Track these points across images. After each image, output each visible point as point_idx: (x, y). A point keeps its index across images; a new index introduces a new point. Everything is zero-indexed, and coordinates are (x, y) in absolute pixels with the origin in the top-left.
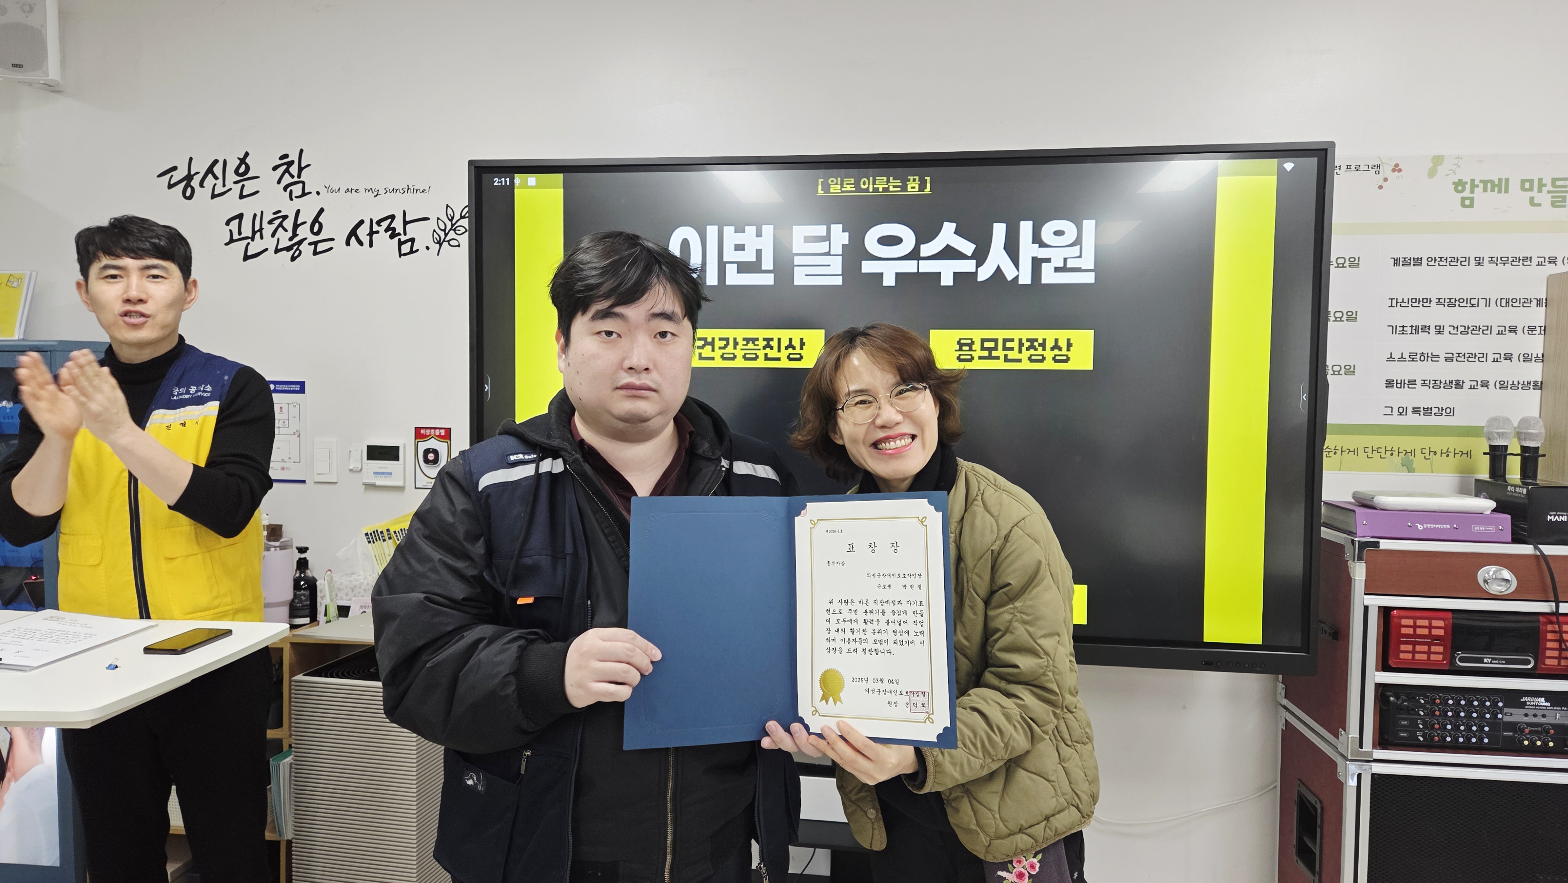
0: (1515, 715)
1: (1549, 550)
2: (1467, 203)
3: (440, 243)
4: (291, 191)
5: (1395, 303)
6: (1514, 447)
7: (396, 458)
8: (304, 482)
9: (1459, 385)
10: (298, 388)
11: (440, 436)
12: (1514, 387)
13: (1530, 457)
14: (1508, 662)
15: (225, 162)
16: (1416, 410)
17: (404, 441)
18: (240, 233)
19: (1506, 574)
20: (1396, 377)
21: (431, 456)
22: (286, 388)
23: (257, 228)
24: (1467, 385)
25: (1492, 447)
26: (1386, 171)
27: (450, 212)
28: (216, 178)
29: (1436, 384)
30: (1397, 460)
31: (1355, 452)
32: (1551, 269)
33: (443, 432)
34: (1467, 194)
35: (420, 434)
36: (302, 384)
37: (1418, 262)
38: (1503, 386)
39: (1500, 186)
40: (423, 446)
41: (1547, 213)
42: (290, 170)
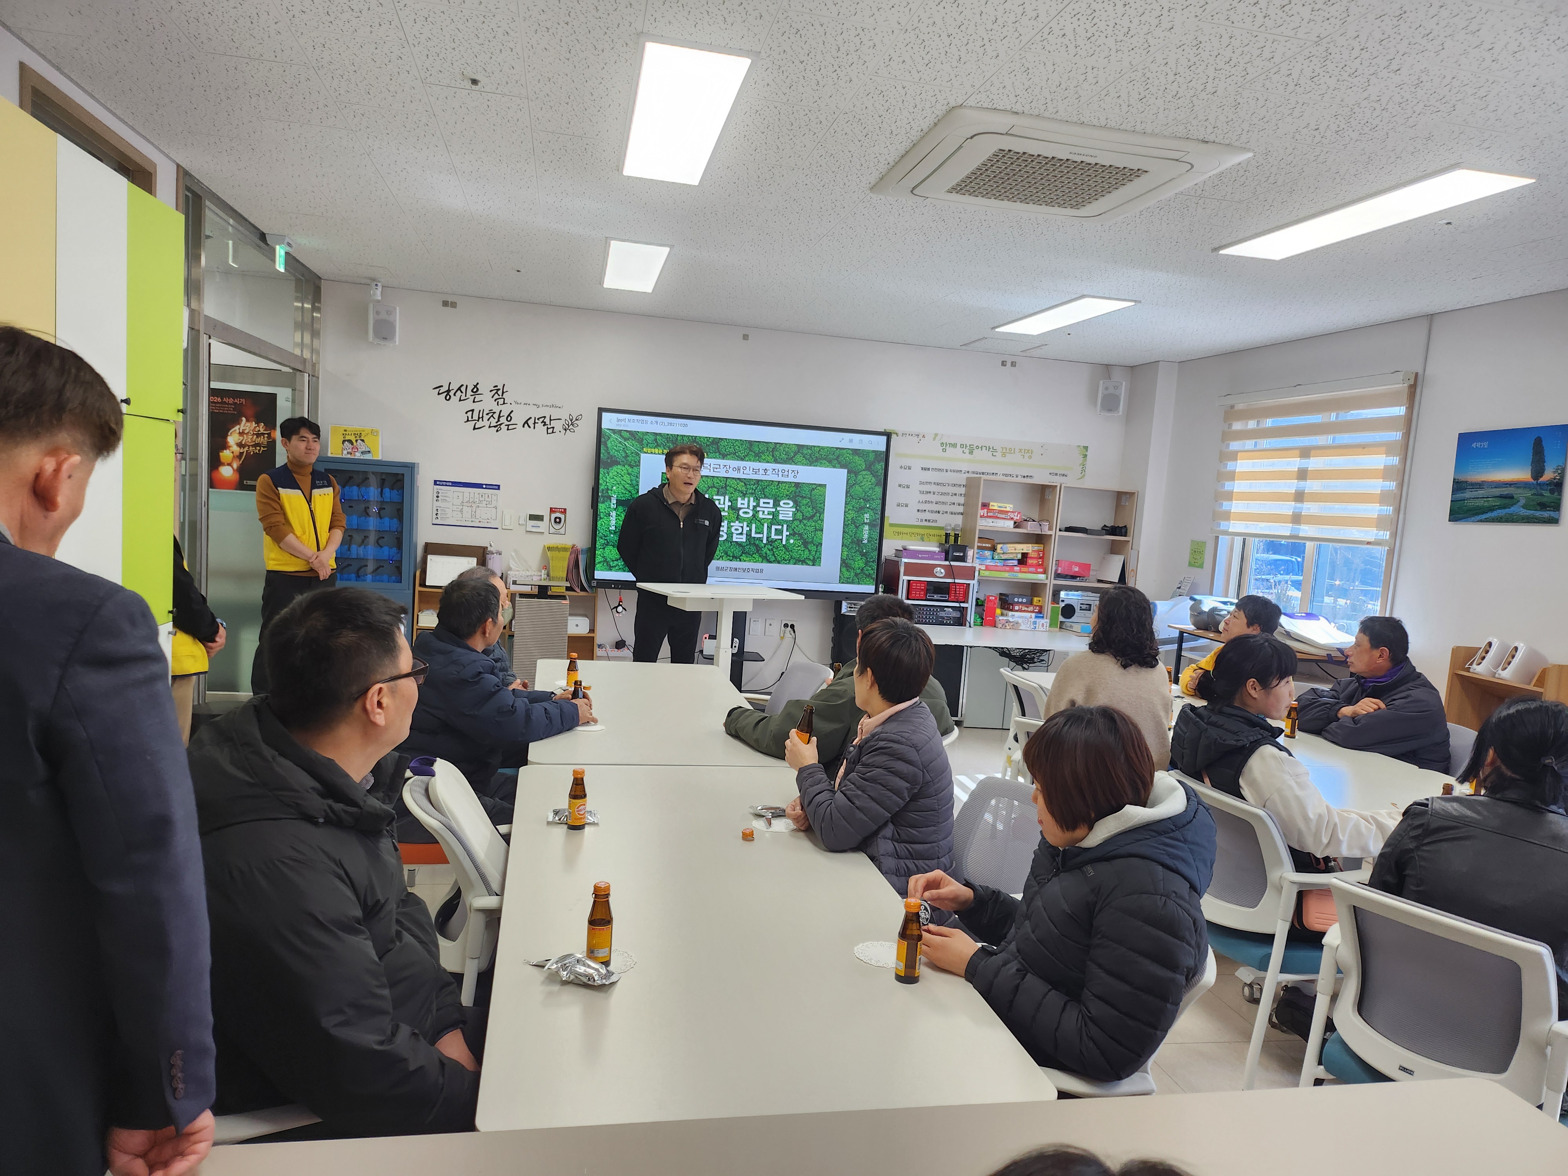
0: (942, 614)
1: (953, 563)
2: (944, 450)
3: (565, 430)
4: (498, 402)
5: (922, 483)
6: (952, 534)
7: (543, 520)
8: (497, 528)
9: (939, 512)
10: (497, 487)
11: (561, 512)
12: (955, 514)
13: (956, 536)
14: (941, 597)
15: (467, 386)
16: (926, 520)
17: (546, 513)
18: (472, 418)
19: (943, 571)
20: (920, 509)
21: (558, 520)
22: (491, 487)
23: (481, 416)
24: (941, 513)
25: (946, 533)
26: (921, 437)
27: (571, 417)
28: (462, 392)
29: (932, 512)
30: (919, 537)
31: (907, 534)
32: (967, 475)
33: (563, 510)
34: (944, 447)
35: (552, 510)
36: (499, 486)
37: (929, 469)
38: (952, 513)
39: (954, 445)
40: (554, 516)
41: (967, 456)
42: (498, 392)
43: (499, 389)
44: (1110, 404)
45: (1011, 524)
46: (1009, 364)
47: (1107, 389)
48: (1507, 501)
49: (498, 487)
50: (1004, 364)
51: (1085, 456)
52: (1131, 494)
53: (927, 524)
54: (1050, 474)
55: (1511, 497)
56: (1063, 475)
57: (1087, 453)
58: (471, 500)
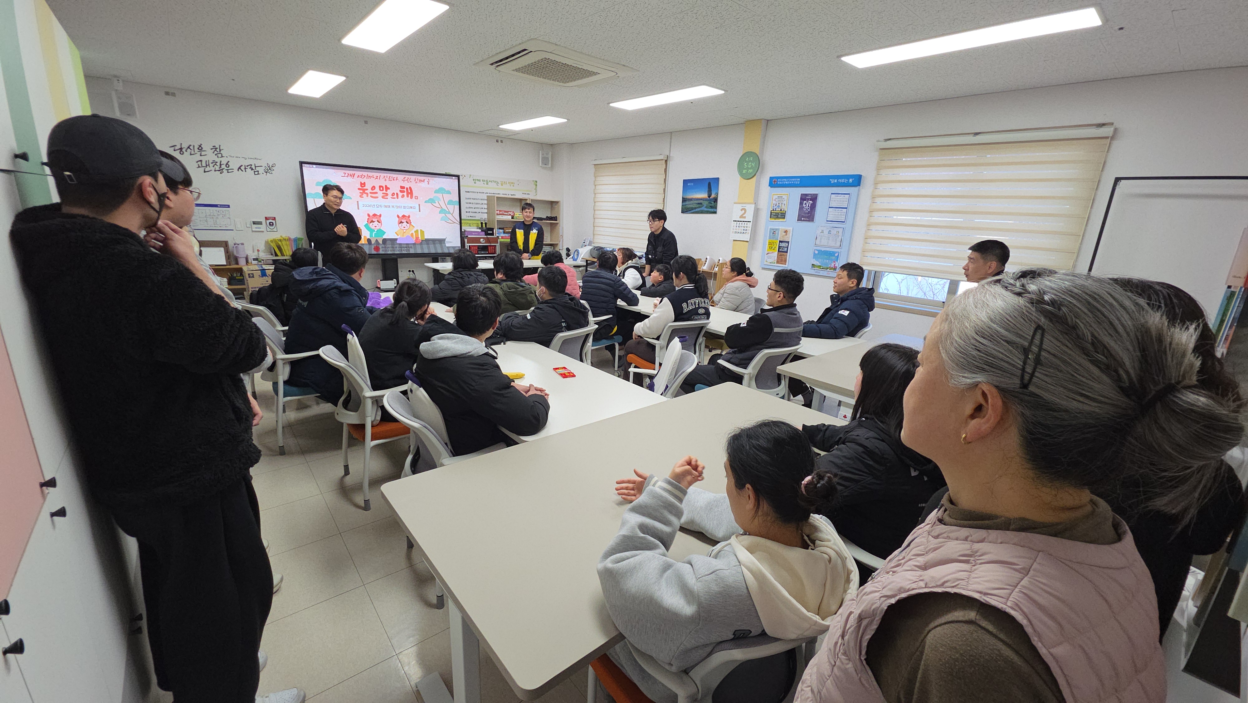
1: (488, 236)
3: (266, 172)
4: (218, 156)
5: (466, 199)
6: (483, 222)
7: (262, 224)
8: (231, 230)
9: (476, 213)
10: (227, 206)
11: (273, 219)
12: (483, 213)
13: (486, 224)
14: (484, 252)
17: (262, 220)
18: (201, 165)
19: (483, 240)
20: (467, 211)
21: (271, 224)
22: (223, 206)
23: (207, 164)
27: (268, 165)
28: (191, 150)
29: (473, 212)
30: (469, 225)
32: (487, 195)
34: (475, 181)
35: (266, 219)
37: (468, 193)
39: (479, 180)
41: (486, 185)
42: (217, 150)
43: (217, 148)
44: (545, 161)
45: (510, 217)
46: (500, 142)
47: (543, 154)
48: (700, 205)
49: (229, 206)
50: (497, 141)
51: (536, 185)
52: (557, 202)
53: (471, 218)
55: (701, 204)
56: (530, 194)
58: (212, 214)
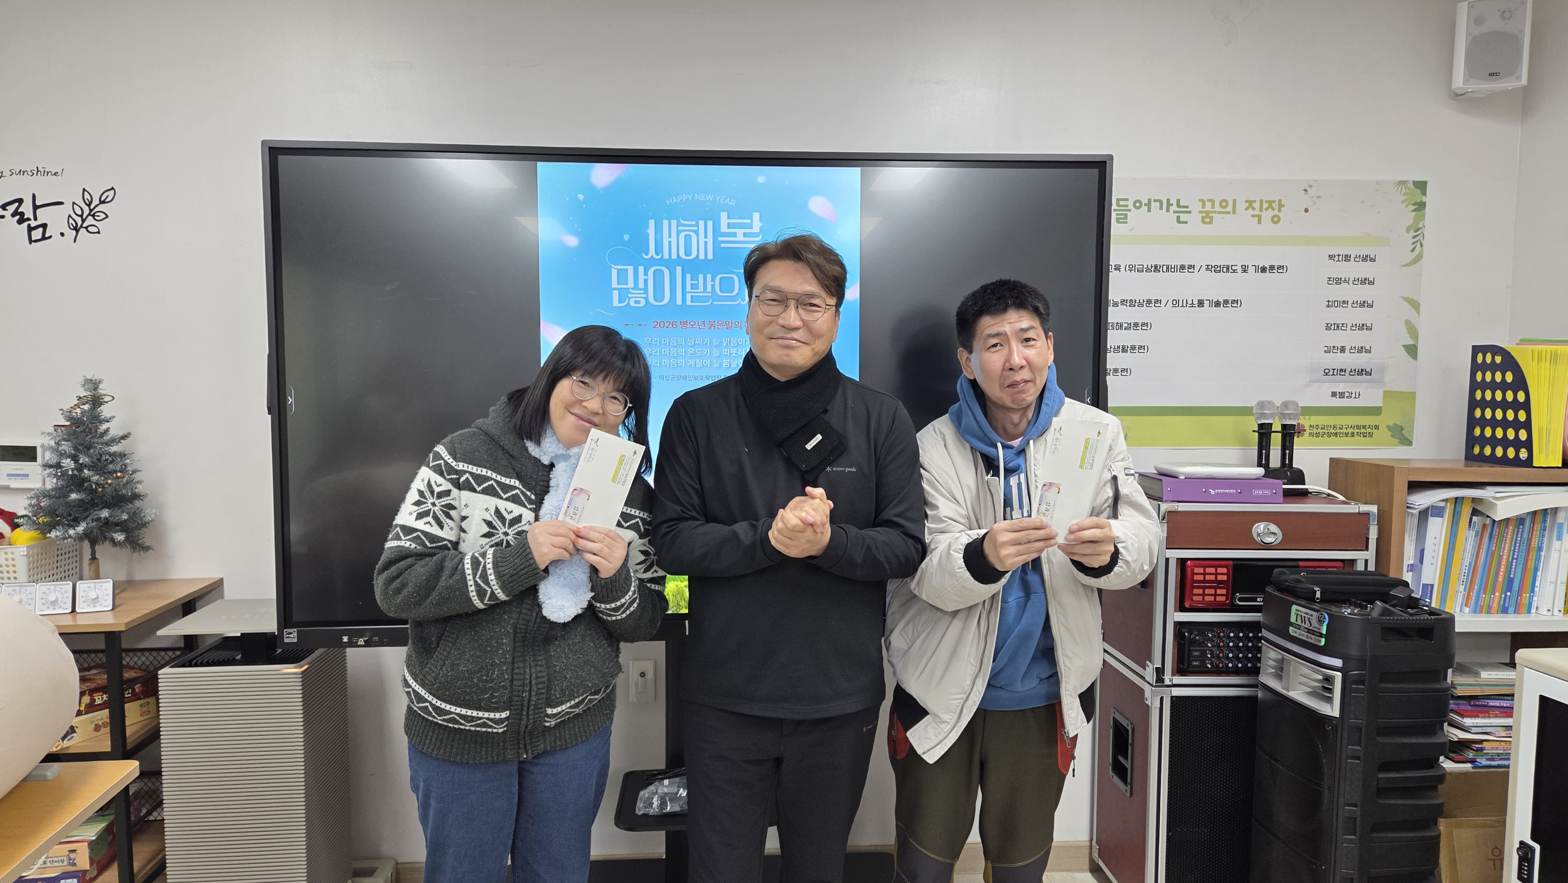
3: (77, 229)
17: (42, 440)
27: (87, 196)
44: (1491, 57)
51: (1421, 206)
54: (1331, 257)
56: (1365, 258)
57: (1424, 199)
